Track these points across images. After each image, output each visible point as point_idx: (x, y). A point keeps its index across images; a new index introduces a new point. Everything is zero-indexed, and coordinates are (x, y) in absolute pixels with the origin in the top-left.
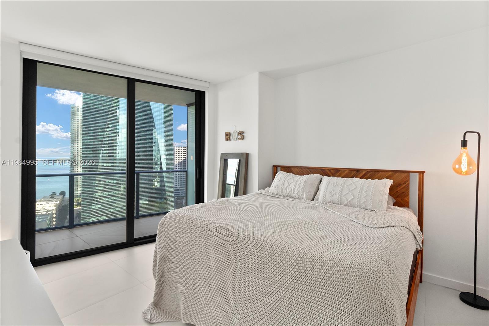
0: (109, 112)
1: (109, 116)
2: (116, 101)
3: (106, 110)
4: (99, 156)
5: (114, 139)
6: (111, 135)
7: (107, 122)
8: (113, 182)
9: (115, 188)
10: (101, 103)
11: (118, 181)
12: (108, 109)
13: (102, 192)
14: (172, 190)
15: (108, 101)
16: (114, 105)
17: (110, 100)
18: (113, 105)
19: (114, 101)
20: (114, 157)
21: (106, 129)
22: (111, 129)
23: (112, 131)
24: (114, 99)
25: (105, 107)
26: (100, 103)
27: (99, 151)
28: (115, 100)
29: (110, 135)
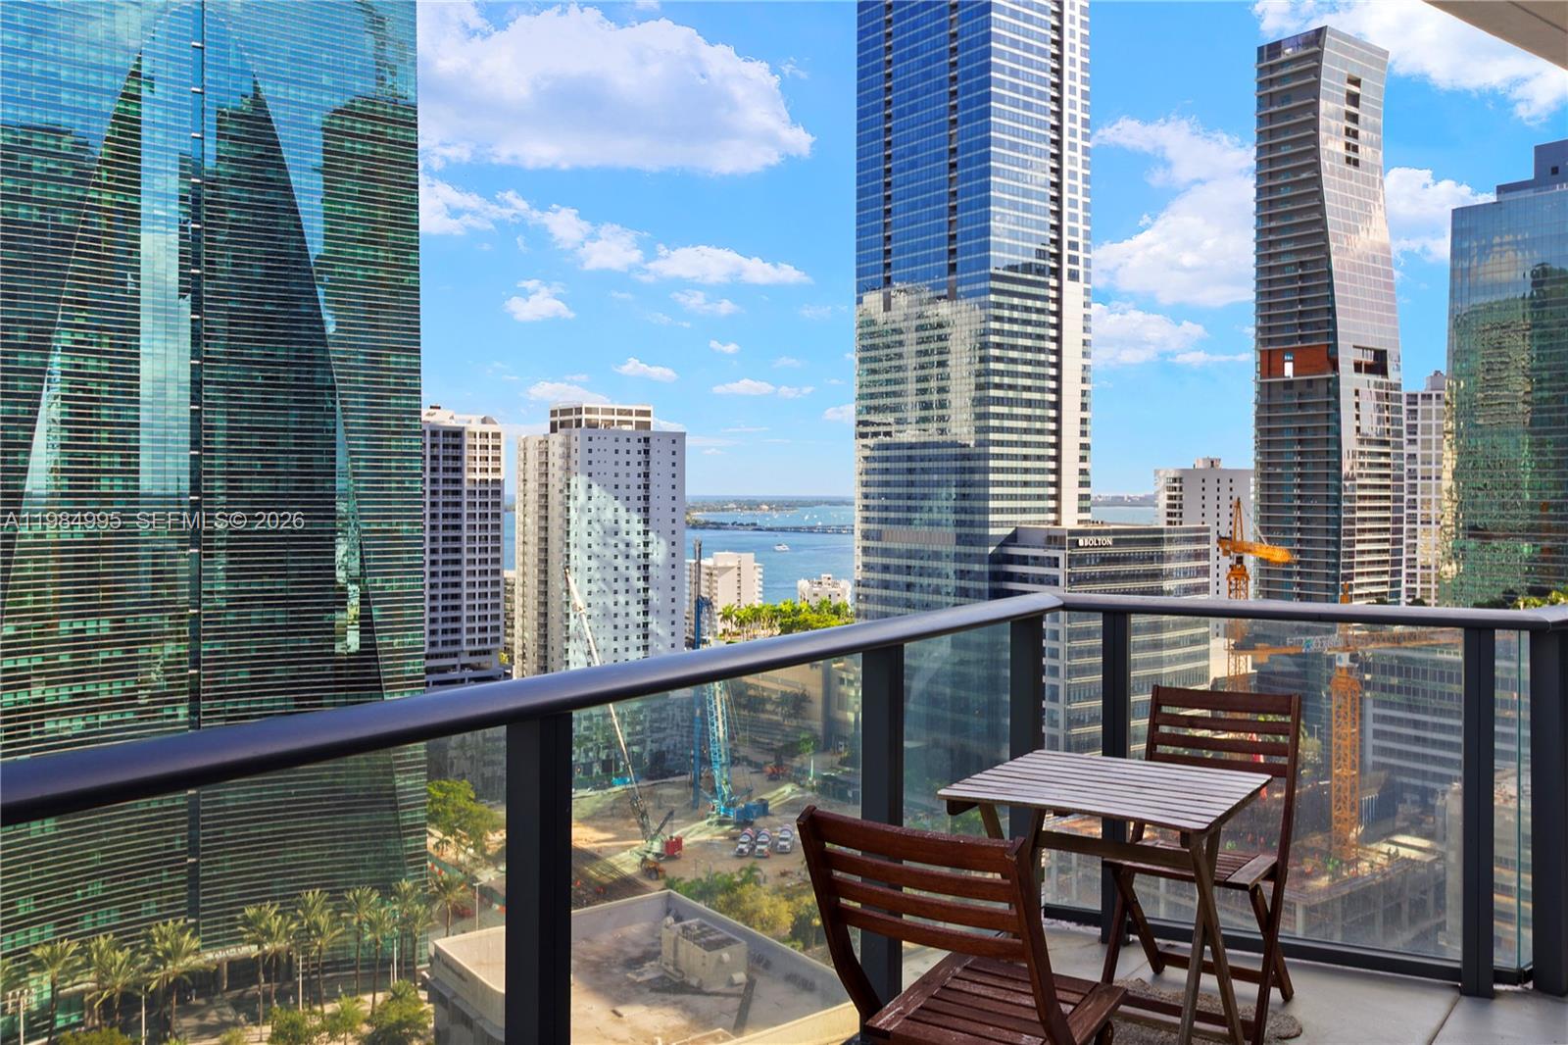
0: (73, 237)
1: (74, 261)
2: (109, 179)
3: (53, 227)
4: (16, 487)
5: (98, 392)
6: (85, 367)
7: (61, 292)
8: (97, 630)
9: (104, 661)
10: (29, 191)
11: (123, 621)
12: (69, 220)
13: (48, 683)
14: (412, 671)
15: (64, 175)
16: (99, 201)
17: (74, 173)
18: (91, 200)
19: (100, 177)
20: (98, 487)
21: (59, 332)
22: (86, 335)
23: (91, 343)
24: (99, 169)
25: (53, 211)
26: (22, 190)
27: (20, 457)
28: (104, 174)
29: (78, 366)
